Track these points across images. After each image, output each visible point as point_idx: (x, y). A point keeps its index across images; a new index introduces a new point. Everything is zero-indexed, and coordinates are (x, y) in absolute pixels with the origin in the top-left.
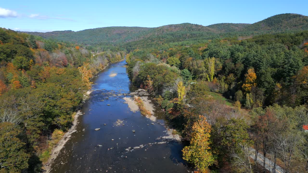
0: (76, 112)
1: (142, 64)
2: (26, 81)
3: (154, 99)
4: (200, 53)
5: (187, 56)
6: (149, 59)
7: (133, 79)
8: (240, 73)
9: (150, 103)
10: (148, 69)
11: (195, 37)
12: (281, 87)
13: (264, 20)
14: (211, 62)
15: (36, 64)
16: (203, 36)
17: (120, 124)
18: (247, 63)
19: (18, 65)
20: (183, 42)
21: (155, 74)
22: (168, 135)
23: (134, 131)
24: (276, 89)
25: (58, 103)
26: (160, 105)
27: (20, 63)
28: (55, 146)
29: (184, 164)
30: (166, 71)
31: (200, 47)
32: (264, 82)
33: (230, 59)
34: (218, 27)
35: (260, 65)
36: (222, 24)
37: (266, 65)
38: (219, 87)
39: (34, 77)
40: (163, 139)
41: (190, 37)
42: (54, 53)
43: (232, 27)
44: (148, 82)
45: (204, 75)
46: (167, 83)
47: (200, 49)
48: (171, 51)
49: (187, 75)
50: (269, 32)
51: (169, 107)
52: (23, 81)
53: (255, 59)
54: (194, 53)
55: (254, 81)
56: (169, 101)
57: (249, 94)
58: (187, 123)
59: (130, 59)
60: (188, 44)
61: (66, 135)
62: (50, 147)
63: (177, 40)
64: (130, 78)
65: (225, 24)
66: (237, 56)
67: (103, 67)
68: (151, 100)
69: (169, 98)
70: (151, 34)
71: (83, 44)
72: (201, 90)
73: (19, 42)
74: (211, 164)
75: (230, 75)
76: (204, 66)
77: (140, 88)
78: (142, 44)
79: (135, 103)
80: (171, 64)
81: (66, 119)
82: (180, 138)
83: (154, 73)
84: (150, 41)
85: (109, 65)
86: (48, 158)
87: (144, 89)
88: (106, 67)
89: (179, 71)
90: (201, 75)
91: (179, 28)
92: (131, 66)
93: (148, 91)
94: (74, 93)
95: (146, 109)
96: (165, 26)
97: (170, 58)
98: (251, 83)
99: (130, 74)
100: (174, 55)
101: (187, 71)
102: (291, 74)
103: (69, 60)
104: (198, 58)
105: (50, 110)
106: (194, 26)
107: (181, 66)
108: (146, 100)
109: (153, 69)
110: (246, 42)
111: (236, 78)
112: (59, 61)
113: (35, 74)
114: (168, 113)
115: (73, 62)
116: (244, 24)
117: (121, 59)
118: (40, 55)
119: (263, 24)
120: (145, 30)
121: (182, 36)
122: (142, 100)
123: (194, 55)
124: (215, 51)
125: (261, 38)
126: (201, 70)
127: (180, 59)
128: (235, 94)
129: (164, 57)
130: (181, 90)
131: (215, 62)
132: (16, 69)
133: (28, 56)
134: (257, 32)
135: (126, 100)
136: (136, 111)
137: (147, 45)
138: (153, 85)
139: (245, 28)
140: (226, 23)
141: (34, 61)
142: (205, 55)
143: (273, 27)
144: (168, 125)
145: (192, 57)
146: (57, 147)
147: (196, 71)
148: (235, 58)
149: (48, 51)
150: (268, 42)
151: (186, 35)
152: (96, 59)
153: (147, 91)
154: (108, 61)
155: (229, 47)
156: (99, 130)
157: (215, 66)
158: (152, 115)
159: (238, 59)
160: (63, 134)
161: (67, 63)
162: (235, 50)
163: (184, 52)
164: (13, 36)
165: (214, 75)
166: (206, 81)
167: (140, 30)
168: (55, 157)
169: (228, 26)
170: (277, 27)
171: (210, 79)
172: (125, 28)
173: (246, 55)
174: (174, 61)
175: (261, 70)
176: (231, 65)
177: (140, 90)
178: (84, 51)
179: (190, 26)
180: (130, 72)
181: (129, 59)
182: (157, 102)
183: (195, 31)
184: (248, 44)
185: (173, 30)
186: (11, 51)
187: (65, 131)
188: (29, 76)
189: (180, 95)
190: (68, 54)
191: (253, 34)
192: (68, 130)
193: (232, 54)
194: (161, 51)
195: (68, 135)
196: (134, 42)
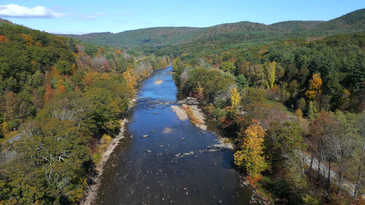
0: (123, 120)
1: (192, 70)
2: (70, 87)
3: (204, 108)
4: (260, 57)
5: (244, 60)
6: (199, 65)
7: (182, 86)
8: (304, 80)
9: (200, 112)
10: (198, 75)
11: (255, 38)
12: (349, 94)
13: (342, 17)
14: (271, 67)
15: (78, 69)
16: (264, 37)
17: (168, 132)
18: (313, 67)
19: (61, 69)
20: (240, 44)
21: (206, 80)
22: (219, 144)
23: (183, 139)
24: (344, 97)
25: (108, 107)
26: (211, 114)
27: (63, 67)
28: (105, 150)
29: (236, 170)
30: (218, 77)
31: (260, 50)
32: (330, 88)
33: (294, 63)
34: (284, 26)
35: (328, 70)
36: (289, 22)
37: (335, 69)
38: (280, 96)
39: (78, 82)
40: (214, 147)
41: (249, 38)
42: (95, 58)
43: (302, 26)
44: (198, 89)
45: (263, 81)
46: (219, 90)
47: (260, 52)
48: (225, 55)
49: (243, 82)
50: (348, 31)
51: (221, 116)
52: (67, 87)
53: (322, 63)
54: (252, 56)
55: (320, 87)
56: (221, 110)
57: (313, 102)
58: (240, 130)
59: (178, 64)
60: (247, 47)
61: (114, 141)
62: (100, 151)
63: (233, 42)
64: (177, 86)
65: (292, 21)
66: (302, 60)
67: (147, 74)
68: (202, 109)
69: (222, 107)
70: (202, 35)
71: (123, 47)
72: (256, 96)
73: (60, 45)
74: (264, 170)
75: (293, 81)
76: (264, 72)
77: (189, 96)
78: (190, 48)
79: (184, 111)
80: (225, 70)
81: (114, 124)
82: (232, 146)
83: (204, 80)
84: (200, 43)
85: (153, 71)
86: (99, 160)
87: (193, 97)
88: (150, 73)
89: (234, 78)
90: (259, 81)
91: (235, 28)
92: (179, 72)
93: (198, 100)
94: (121, 99)
95: (196, 118)
96: (218, 25)
97: (224, 62)
98: (315, 89)
99: (178, 81)
100: (229, 60)
101: (243, 77)
102: (361, 79)
103: (111, 65)
104: (257, 62)
105: (100, 113)
106: (253, 25)
107: (237, 72)
108: (196, 109)
109: (204, 75)
110: (315, 44)
111: (300, 84)
112: (101, 66)
113: (79, 80)
114: (220, 122)
115: (115, 68)
116: (316, 21)
117: (166, 65)
118: (81, 59)
119: (341, 21)
120: (194, 30)
121: (239, 37)
122: (192, 108)
123: (252, 59)
124: (277, 54)
125: (334, 39)
126: (259, 76)
127: (236, 64)
128: (298, 102)
129: (217, 62)
130: (235, 97)
131: (276, 66)
132: (59, 74)
133: (70, 61)
134: (332, 31)
135: (174, 109)
136: (185, 120)
137: (197, 48)
138: (204, 93)
139: (318, 27)
140: (294, 21)
141: (76, 66)
142: (265, 58)
143: (354, 25)
144: (220, 134)
145: (250, 61)
146: (106, 151)
147: (253, 77)
148: (300, 62)
149: (89, 55)
150: (342, 43)
151: (244, 36)
152: (140, 64)
153: (196, 99)
154: (152, 67)
155: (293, 50)
156: (147, 136)
157: (277, 71)
158: (202, 123)
159: (304, 64)
160: (111, 140)
161: (110, 69)
162: (300, 53)
163: (240, 55)
164: (53, 39)
165: (275, 81)
166: (265, 88)
167: (188, 31)
168: (106, 160)
169: (296, 24)
170: (359, 24)
171: (270, 87)
172: (171, 28)
173: (312, 58)
174: (228, 66)
175: (328, 75)
176: (295, 70)
177: (189, 98)
178: (126, 56)
179: (249, 25)
180: (178, 79)
181: (176, 64)
182: (208, 111)
183: (255, 31)
184: (317, 46)
185: (229, 30)
186: (54, 55)
187: (113, 137)
188: (73, 81)
189: (234, 103)
190: (109, 58)
191: (327, 33)
192: (116, 137)
193: (297, 57)
194: (213, 55)
195: (116, 140)
196: (182, 44)
